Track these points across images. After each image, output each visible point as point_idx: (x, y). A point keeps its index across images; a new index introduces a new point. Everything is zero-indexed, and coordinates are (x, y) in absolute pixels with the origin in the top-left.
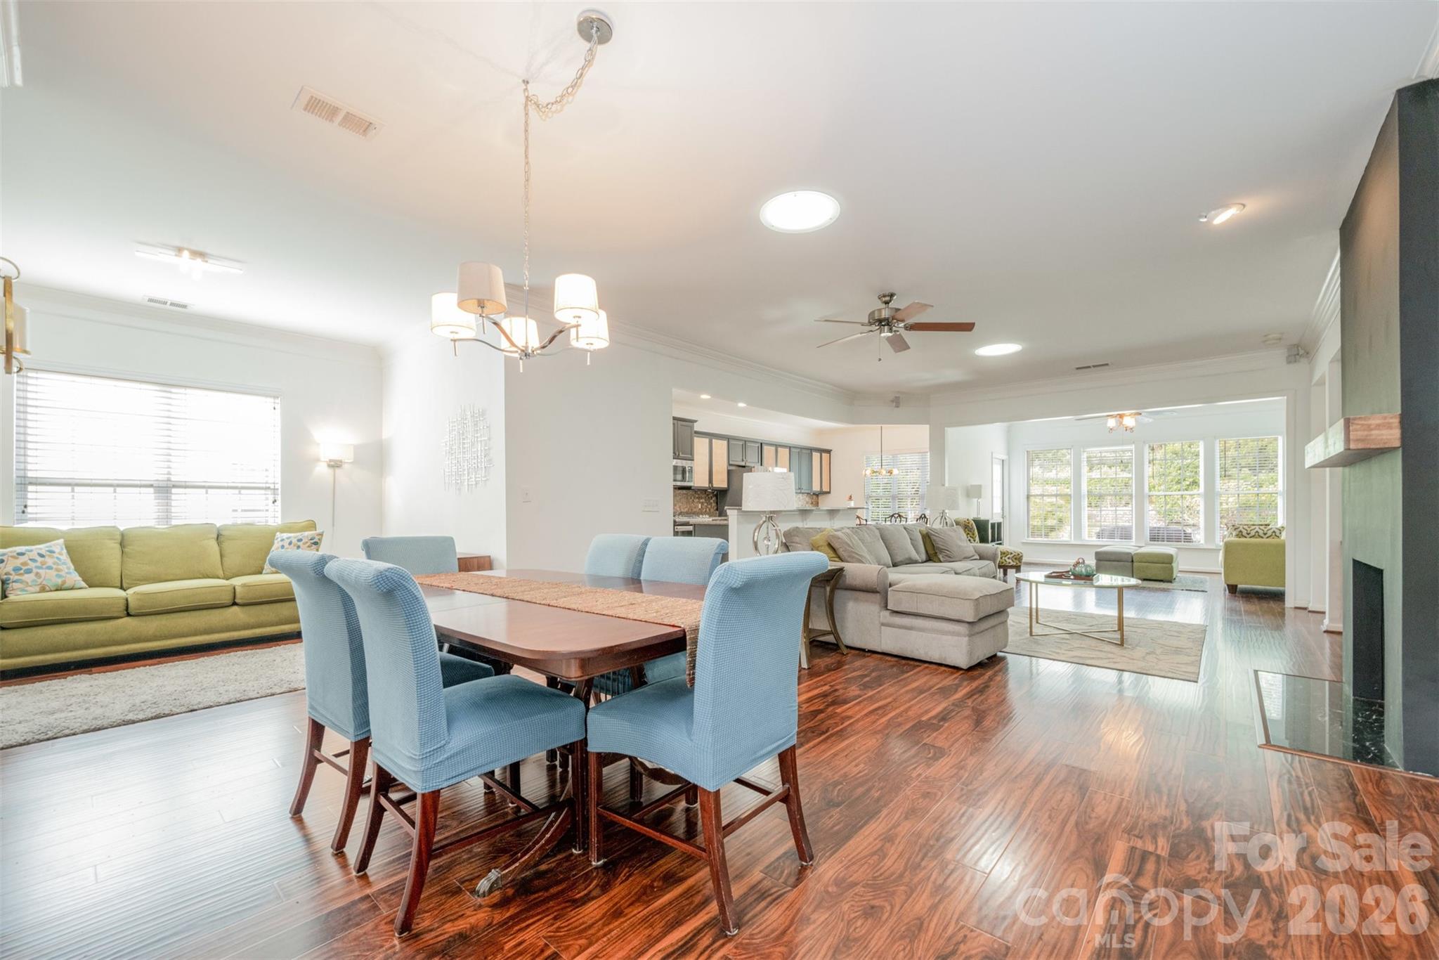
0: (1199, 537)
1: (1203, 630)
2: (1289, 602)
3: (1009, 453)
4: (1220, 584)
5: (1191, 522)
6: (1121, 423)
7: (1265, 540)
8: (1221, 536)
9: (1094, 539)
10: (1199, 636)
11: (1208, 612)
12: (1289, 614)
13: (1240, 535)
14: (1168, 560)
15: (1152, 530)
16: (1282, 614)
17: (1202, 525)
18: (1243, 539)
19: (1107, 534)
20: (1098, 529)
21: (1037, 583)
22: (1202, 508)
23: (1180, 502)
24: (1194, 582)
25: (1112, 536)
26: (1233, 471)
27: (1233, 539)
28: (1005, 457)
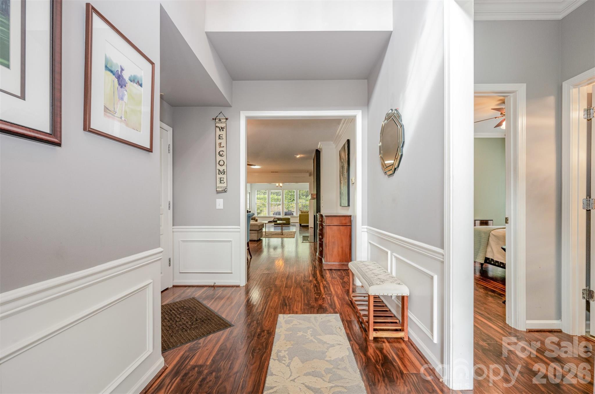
0: (295, 214)
1: (295, 232)
2: (309, 227)
3: (251, 191)
4: (298, 225)
5: (293, 210)
6: (279, 185)
7: (306, 214)
8: (299, 213)
9: (272, 215)
10: (295, 233)
11: (297, 230)
12: (309, 228)
13: (302, 213)
14: (289, 219)
15: (285, 212)
16: (308, 229)
17: (295, 211)
18: (302, 214)
19: (275, 214)
20: (273, 213)
21: (266, 223)
22: (295, 207)
23: (291, 205)
24: (294, 224)
25: (276, 214)
26: (302, 197)
27: (301, 214)
28: (250, 192)
